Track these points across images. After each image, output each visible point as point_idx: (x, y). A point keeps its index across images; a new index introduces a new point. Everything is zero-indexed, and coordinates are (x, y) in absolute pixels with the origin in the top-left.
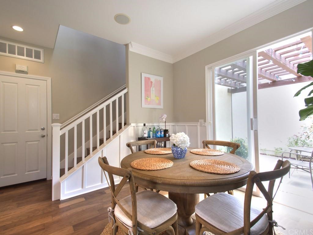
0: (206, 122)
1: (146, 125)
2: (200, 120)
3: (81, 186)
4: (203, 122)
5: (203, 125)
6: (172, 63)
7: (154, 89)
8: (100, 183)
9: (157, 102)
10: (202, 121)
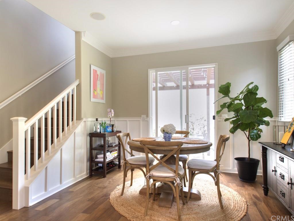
0: (148, 117)
1: (98, 120)
2: (142, 116)
3: (44, 189)
4: (146, 118)
5: (146, 120)
6: (111, 57)
7: (99, 82)
8: (59, 185)
9: (101, 96)
10: (145, 116)
